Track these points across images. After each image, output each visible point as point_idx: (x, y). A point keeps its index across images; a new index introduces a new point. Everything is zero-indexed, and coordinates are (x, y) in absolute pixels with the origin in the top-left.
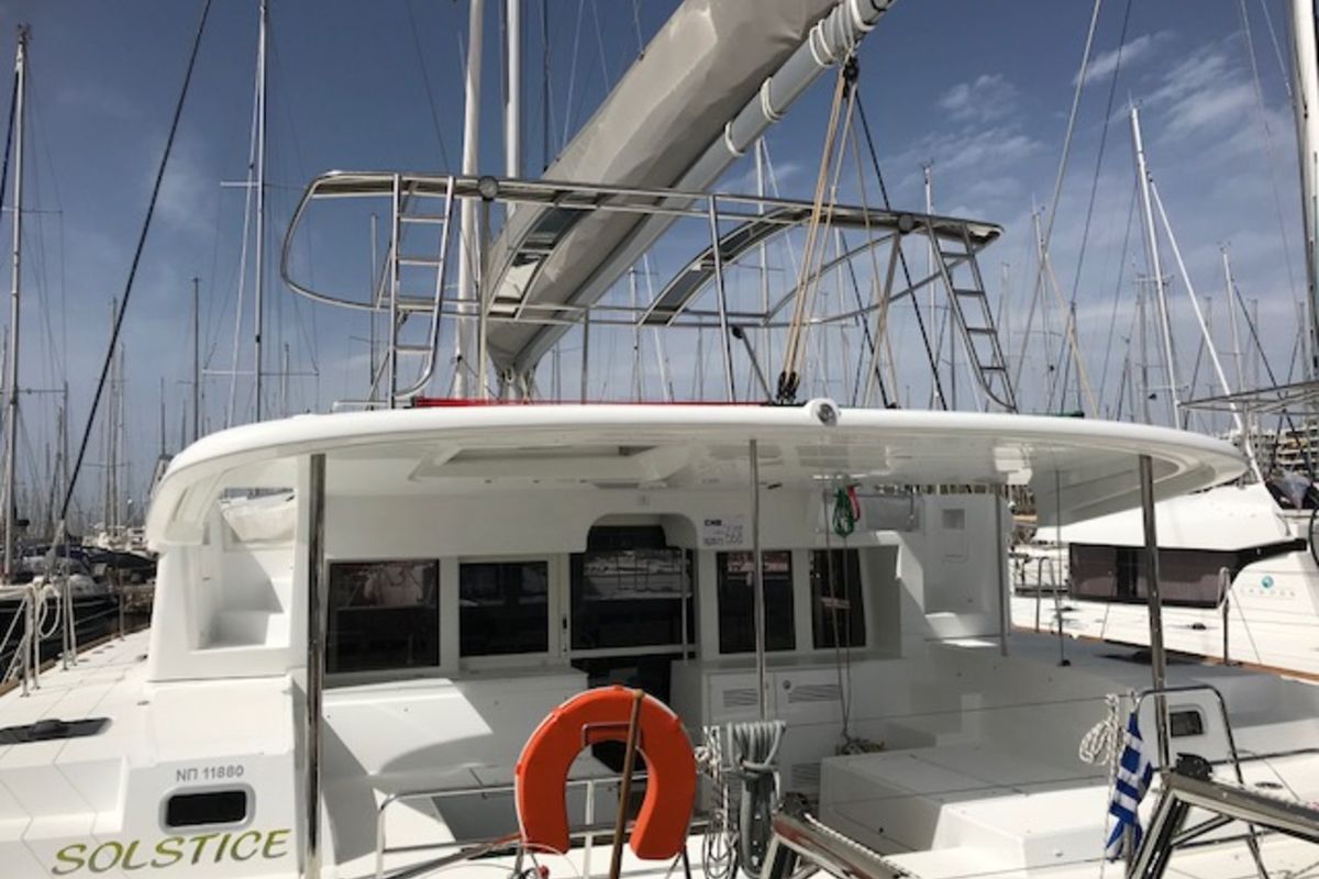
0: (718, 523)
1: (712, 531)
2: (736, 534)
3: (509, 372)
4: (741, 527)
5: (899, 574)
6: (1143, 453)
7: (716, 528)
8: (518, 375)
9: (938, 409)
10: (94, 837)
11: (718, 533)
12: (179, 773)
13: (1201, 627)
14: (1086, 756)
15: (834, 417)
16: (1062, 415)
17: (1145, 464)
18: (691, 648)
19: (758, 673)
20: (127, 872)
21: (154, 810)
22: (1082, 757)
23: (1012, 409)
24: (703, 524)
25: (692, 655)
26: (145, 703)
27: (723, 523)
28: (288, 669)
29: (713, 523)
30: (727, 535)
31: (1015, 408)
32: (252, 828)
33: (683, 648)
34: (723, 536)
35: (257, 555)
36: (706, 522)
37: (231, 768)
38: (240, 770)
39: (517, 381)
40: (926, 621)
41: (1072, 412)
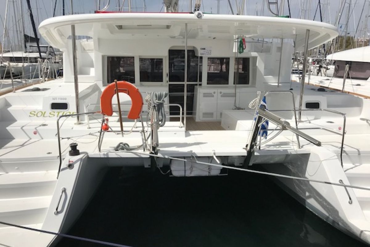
0: (205, 49)
1: (202, 51)
2: (210, 52)
3: (169, 6)
4: (211, 50)
5: (257, 65)
6: (307, 29)
7: (203, 50)
8: (171, 7)
9: (231, 14)
10: (37, 110)
11: (205, 52)
12: (53, 98)
13: (360, 85)
14: (250, 106)
15: (201, 16)
16: (283, 17)
17: (308, 32)
18: (200, 83)
19: (217, 90)
20: (44, 118)
21: (49, 106)
22: (249, 107)
23: (277, 15)
24: (200, 49)
25: (200, 85)
26: (60, 86)
27: (206, 49)
28: (95, 81)
29: (203, 49)
30: (207, 53)
31: (278, 15)
32: (69, 111)
33: (198, 83)
34: (206, 53)
35: (89, 53)
36: (201, 49)
37: (64, 98)
38: (66, 99)
39: (171, 9)
40: (264, 78)
41: (286, 16)
